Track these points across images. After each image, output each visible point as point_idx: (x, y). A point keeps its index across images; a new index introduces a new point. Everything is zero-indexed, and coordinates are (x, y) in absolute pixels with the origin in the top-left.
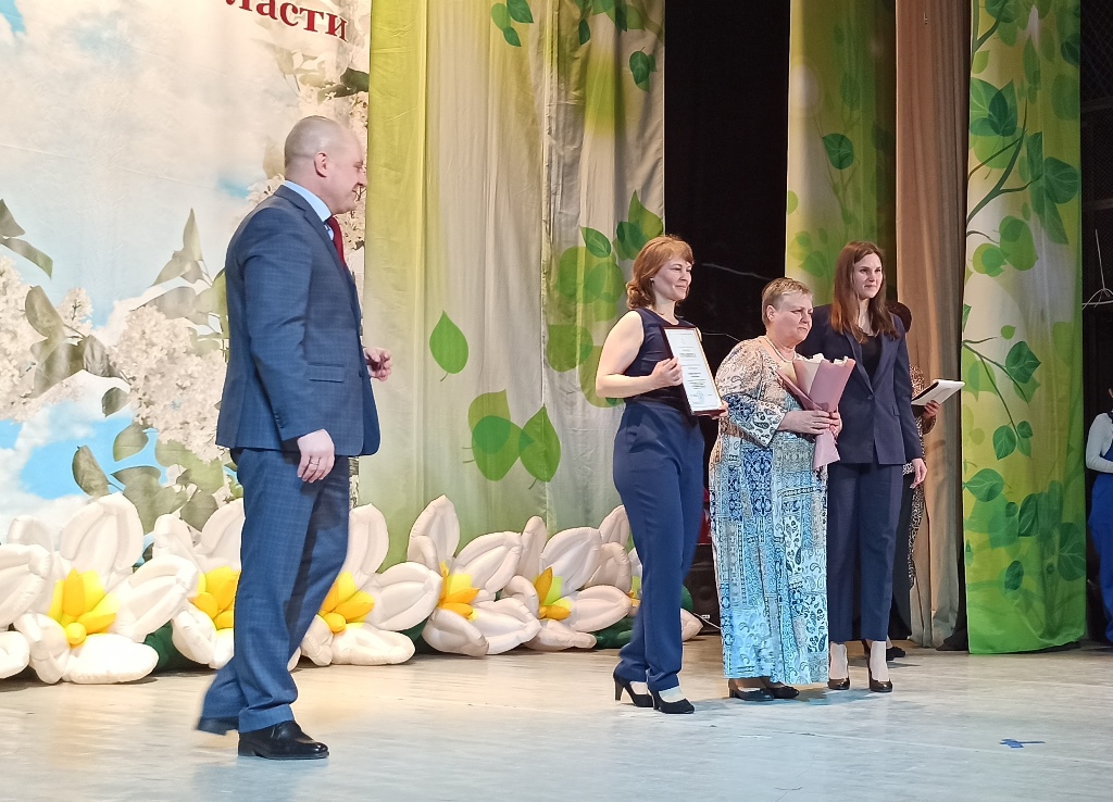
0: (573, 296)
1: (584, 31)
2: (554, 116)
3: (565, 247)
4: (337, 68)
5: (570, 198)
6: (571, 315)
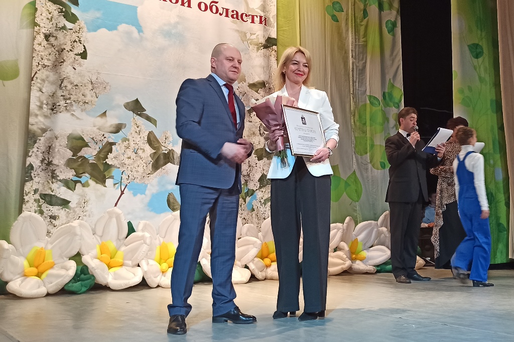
0: (365, 124)
1: (365, 13)
2: (354, 49)
3: (361, 104)
4: (264, 37)
5: (362, 83)
6: (365, 132)
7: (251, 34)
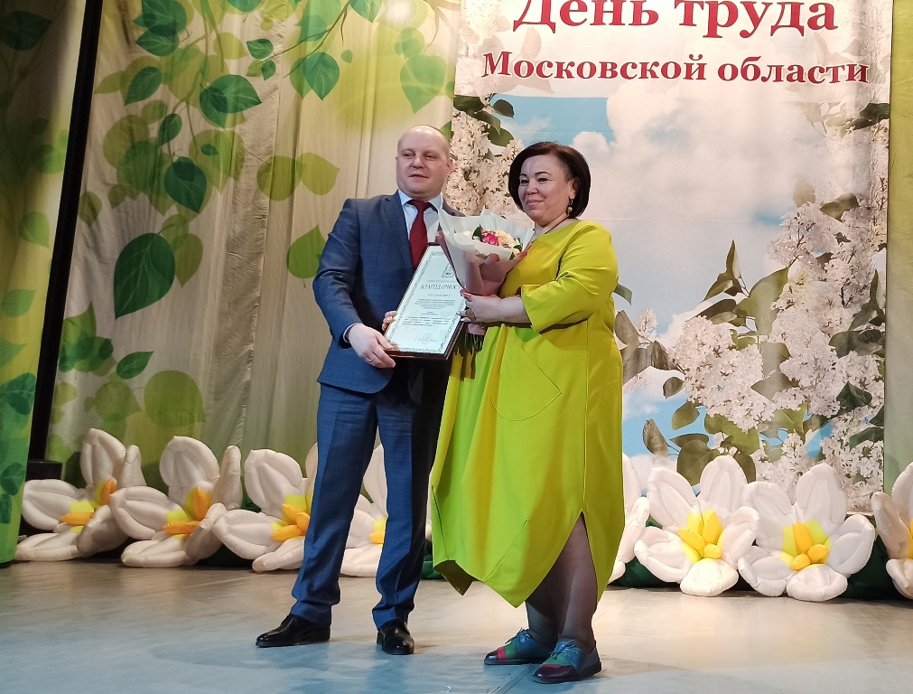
4: (856, 106)
7: (831, 105)
